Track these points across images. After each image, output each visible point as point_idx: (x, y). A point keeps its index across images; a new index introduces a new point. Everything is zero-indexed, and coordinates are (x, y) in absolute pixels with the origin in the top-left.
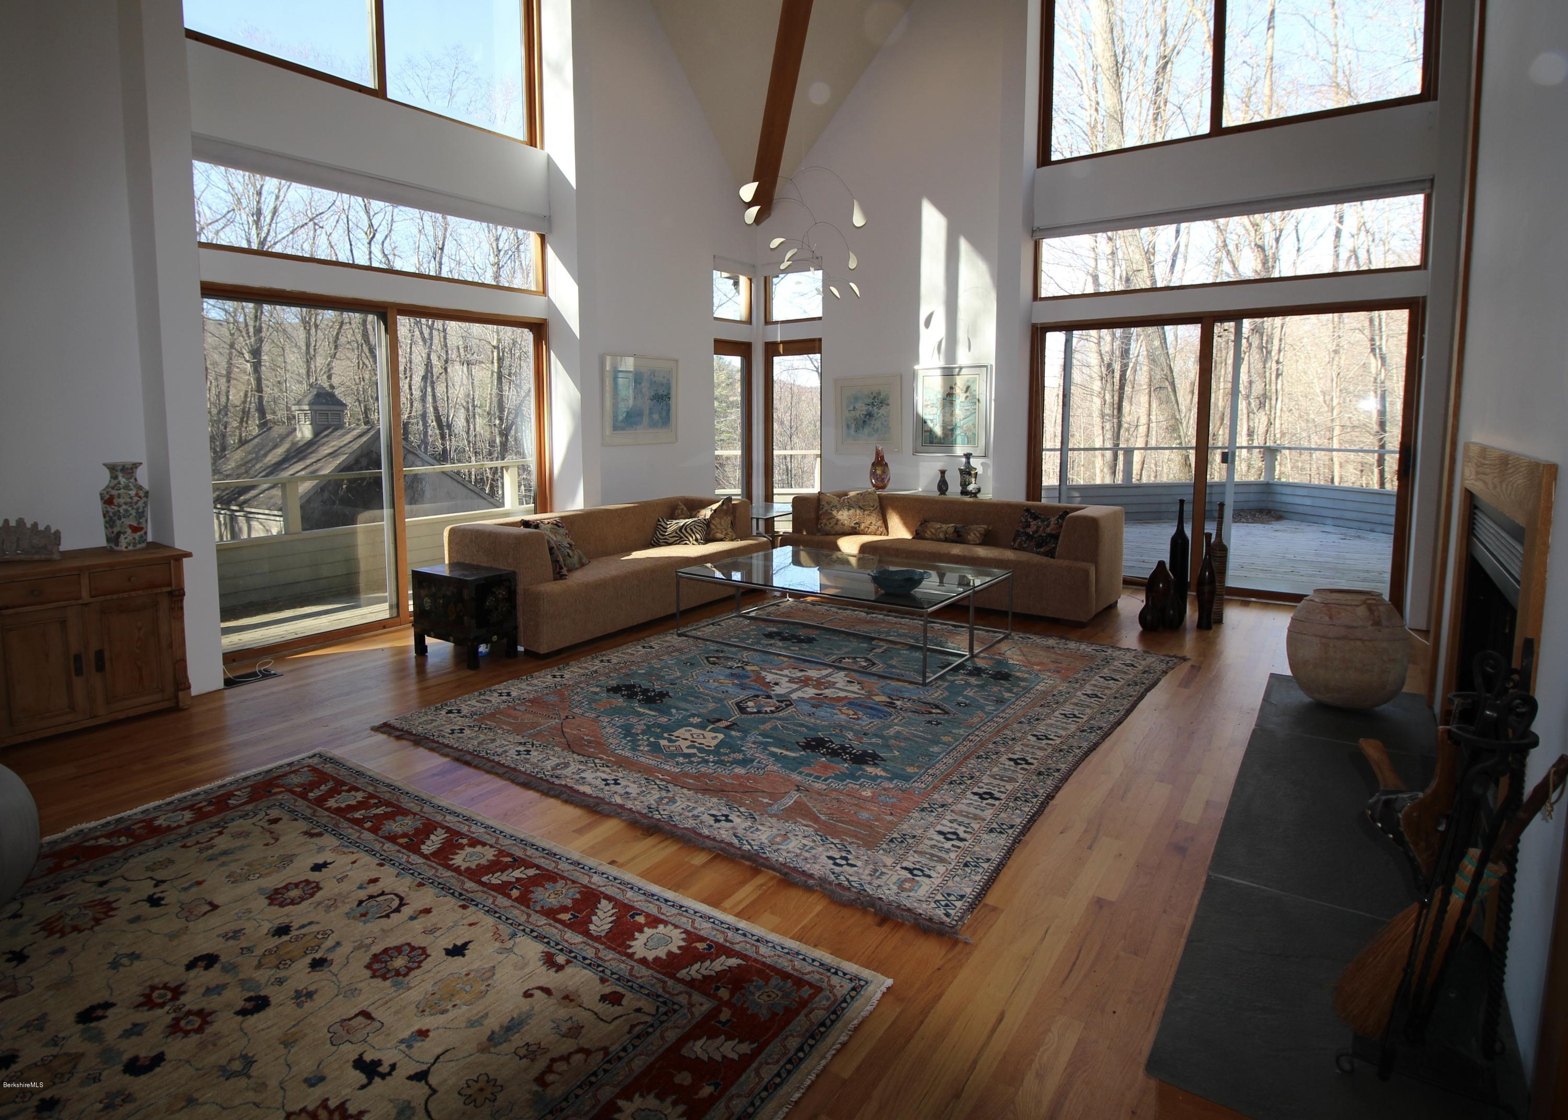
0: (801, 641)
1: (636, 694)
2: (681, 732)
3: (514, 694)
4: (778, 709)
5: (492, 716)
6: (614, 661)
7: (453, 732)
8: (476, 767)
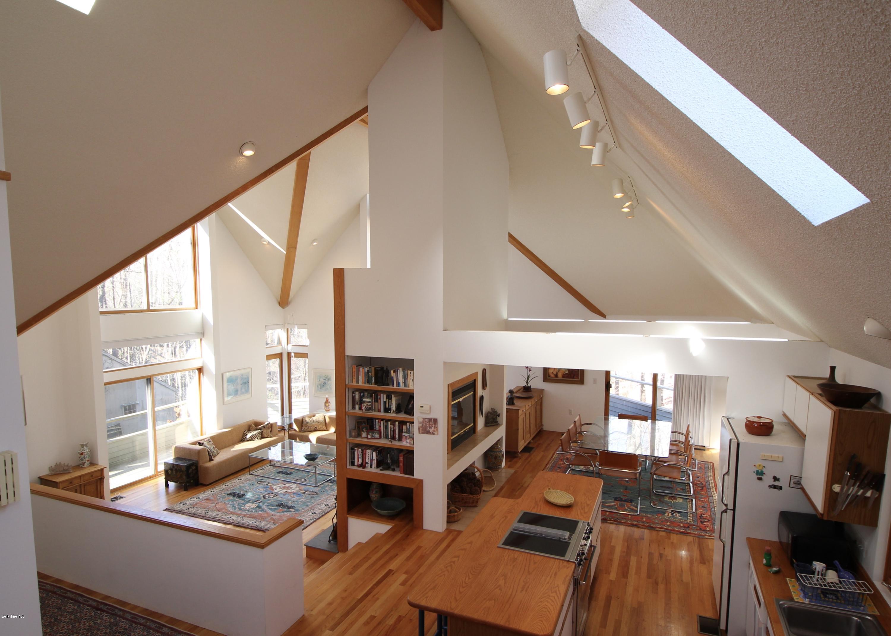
0: (288, 474)
1: (236, 495)
2: (248, 505)
3: (201, 498)
4: (274, 496)
5: (196, 504)
6: (229, 485)
7: (186, 509)
8: (195, 517)
